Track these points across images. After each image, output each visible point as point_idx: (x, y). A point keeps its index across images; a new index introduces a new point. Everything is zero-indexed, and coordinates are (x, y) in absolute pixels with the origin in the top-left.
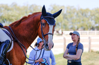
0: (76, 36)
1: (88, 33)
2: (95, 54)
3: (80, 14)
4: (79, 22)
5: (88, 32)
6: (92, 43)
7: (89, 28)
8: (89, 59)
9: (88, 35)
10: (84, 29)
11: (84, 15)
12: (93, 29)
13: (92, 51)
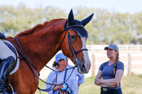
0: (114, 51)
1: (127, 48)
2: (137, 78)
3: (116, 21)
4: (115, 32)
5: (127, 46)
6: (133, 63)
7: (129, 41)
8: (128, 86)
9: (127, 51)
10: (122, 43)
11: (122, 21)
12: (134, 42)
13: (132, 75)
